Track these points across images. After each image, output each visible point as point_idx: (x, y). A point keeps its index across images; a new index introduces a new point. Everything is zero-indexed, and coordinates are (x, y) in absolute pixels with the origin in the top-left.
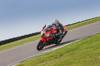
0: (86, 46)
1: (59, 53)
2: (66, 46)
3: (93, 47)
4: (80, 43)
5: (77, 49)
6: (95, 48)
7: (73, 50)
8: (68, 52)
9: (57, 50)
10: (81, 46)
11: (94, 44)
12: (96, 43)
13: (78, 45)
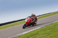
0: (42, 32)
1: (27, 36)
4: (39, 30)
5: (37, 34)
6: (48, 34)
7: (35, 35)
10: (40, 32)
12: (49, 31)
13: (38, 32)
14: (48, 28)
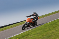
0: (33, 33)
1: (18, 37)
2: (22, 33)
3: (37, 34)
4: (30, 32)
5: (28, 35)
6: (38, 34)
7: (26, 36)
8: (23, 37)
9: (17, 36)
10: (31, 33)
11: (38, 32)
12: (39, 31)
13: (29, 33)
14: (39, 29)
